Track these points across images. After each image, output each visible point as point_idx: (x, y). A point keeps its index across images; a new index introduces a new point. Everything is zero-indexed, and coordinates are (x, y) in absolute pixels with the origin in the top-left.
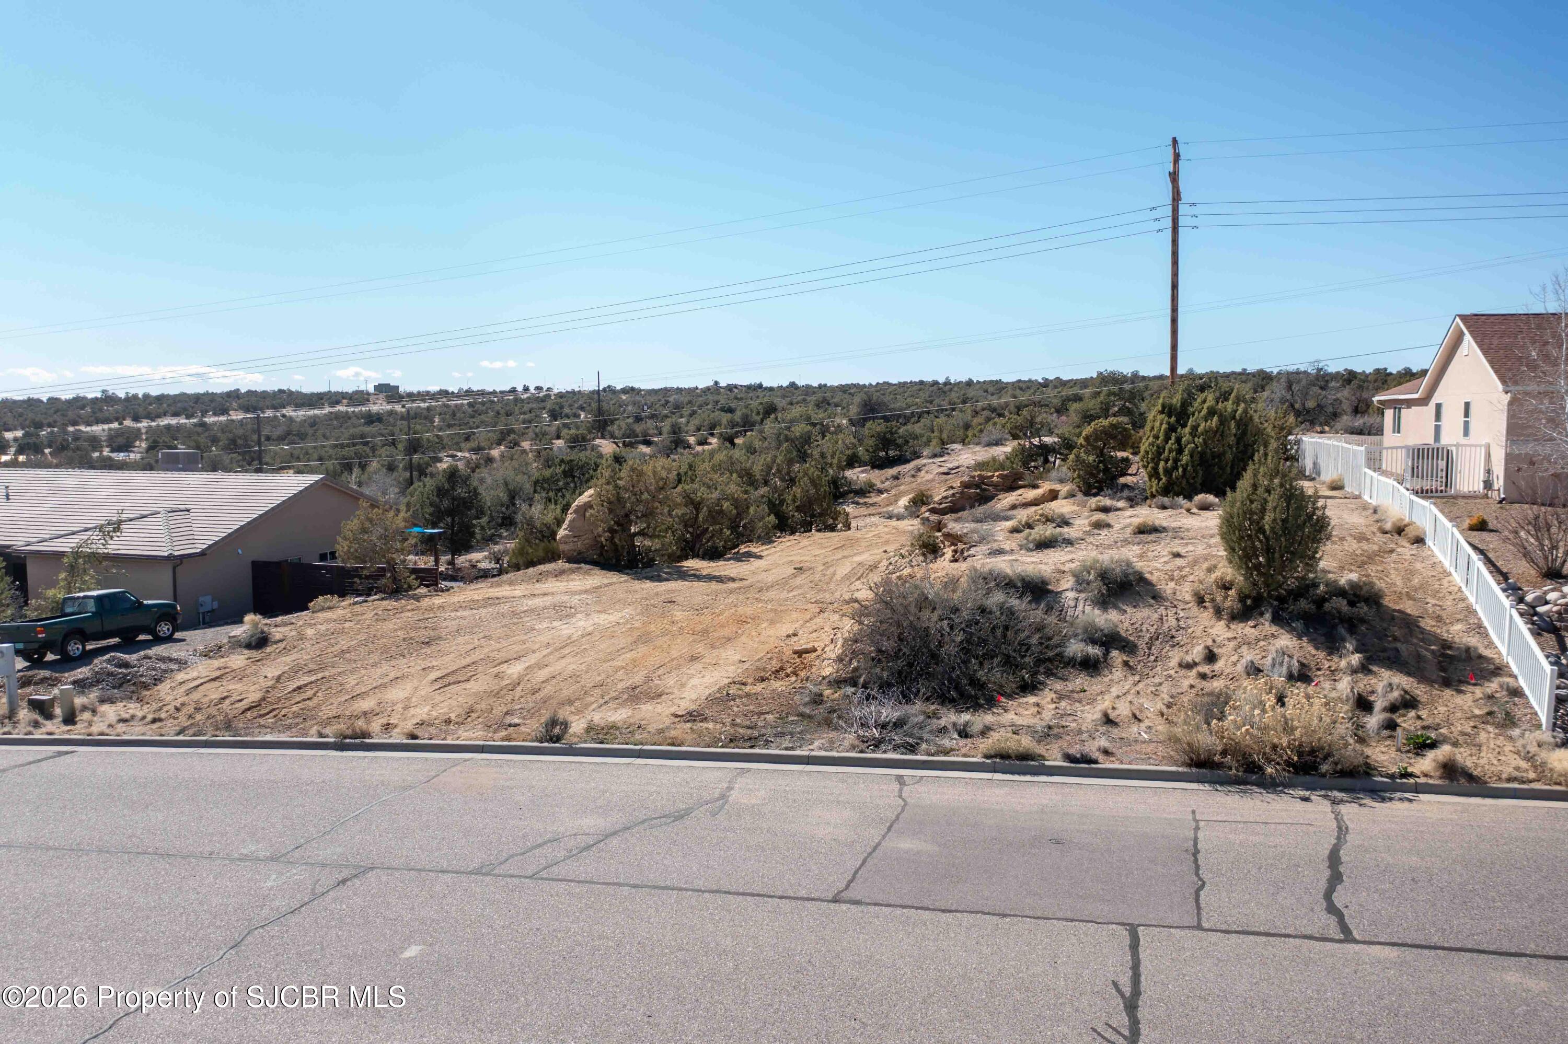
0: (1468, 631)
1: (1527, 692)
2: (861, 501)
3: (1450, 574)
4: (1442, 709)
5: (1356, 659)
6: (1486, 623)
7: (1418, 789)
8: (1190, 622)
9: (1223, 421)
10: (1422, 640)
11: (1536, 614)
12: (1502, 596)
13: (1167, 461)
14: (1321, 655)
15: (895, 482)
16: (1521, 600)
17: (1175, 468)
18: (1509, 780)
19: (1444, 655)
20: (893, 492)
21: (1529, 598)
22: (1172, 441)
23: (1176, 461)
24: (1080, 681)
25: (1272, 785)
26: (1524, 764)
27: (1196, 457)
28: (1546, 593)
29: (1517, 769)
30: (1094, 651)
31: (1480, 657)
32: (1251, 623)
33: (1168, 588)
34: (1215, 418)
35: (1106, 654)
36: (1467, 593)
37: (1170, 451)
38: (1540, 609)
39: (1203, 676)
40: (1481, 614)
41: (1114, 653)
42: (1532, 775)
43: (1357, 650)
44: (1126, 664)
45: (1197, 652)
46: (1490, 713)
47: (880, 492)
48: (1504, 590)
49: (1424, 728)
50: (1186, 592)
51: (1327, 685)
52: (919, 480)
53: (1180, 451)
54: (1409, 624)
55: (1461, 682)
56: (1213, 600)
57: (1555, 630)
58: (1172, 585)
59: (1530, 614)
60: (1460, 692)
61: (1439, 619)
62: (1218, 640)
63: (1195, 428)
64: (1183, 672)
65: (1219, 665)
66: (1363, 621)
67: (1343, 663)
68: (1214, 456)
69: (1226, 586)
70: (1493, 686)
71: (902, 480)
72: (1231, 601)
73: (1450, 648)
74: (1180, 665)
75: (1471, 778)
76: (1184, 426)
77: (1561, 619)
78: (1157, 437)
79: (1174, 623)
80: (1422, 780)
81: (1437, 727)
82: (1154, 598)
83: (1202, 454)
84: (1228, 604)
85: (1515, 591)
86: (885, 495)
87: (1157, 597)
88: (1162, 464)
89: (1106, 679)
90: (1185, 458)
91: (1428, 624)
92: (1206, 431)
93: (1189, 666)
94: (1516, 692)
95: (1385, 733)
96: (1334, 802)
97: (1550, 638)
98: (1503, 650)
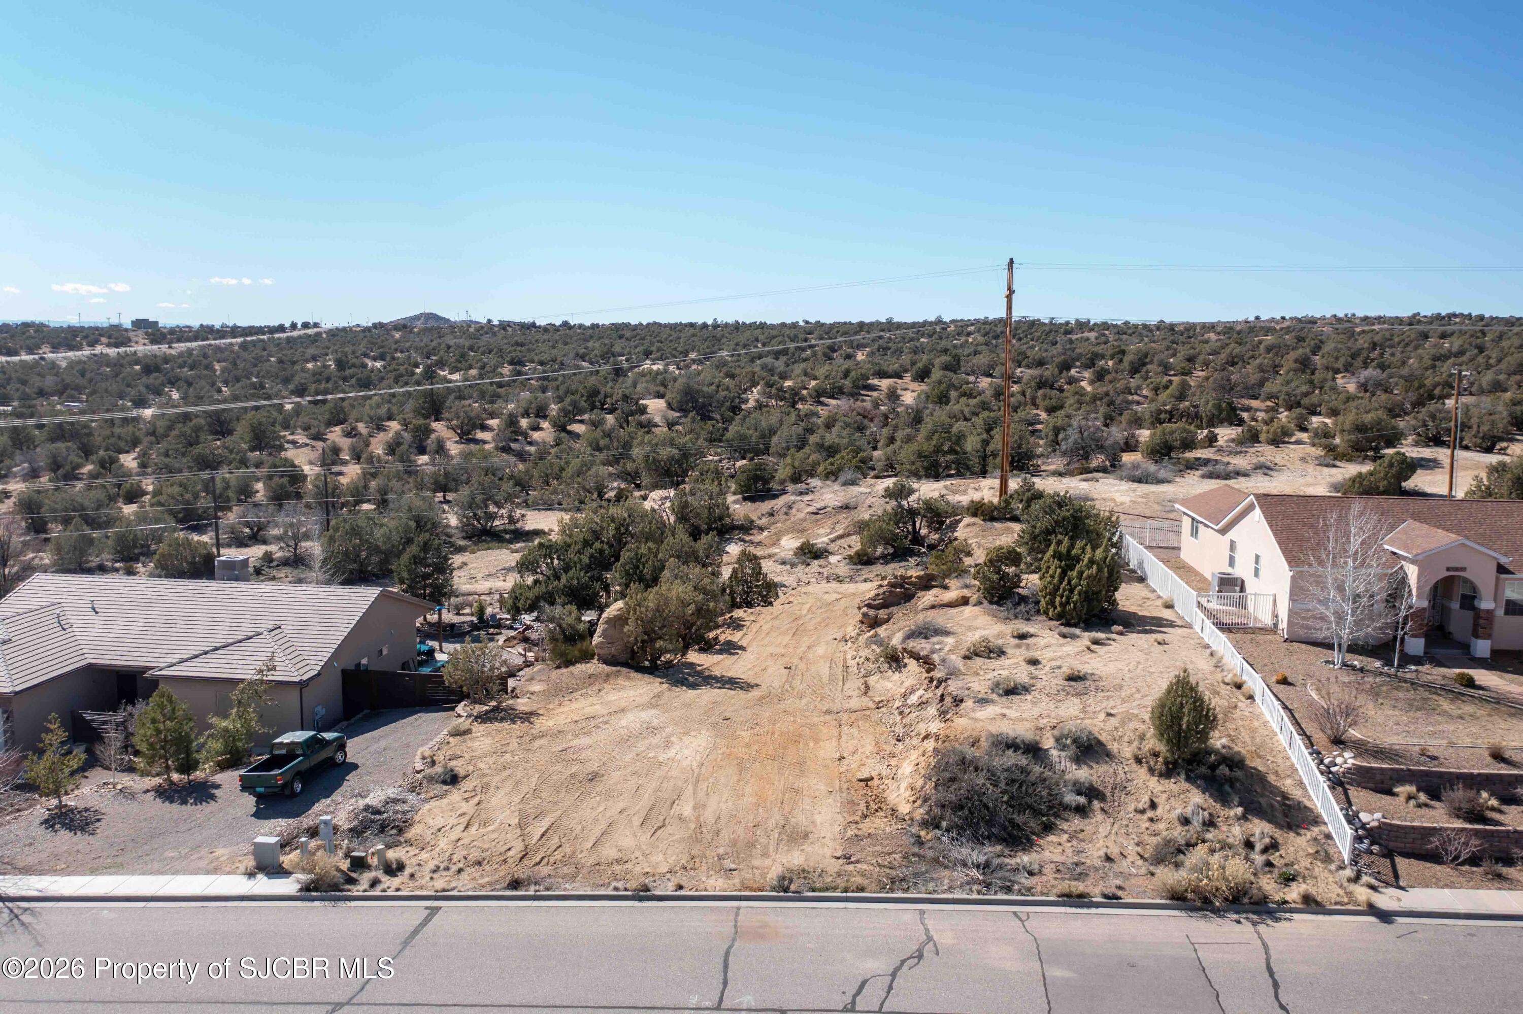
0: (1295, 785)
1: (1334, 836)
2: (747, 538)
3: (1276, 735)
4: (1292, 849)
5: (1240, 810)
6: (1305, 781)
7: (1292, 911)
8: (1133, 775)
9: (1100, 570)
10: (1271, 792)
11: (1330, 772)
12: (1309, 758)
13: (1062, 597)
14: (1218, 806)
15: (772, 519)
16: (1321, 762)
17: (1068, 603)
18: (1336, 903)
19: (1285, 804)
20: (772, 529)
21: (1326, 761)
22: (1065, 582)
23: (1068, 598)
24: (1076, 822)
25: (1217, 912)
26: (1341, 892)
27: (1083, 596)
28: (1335, 757)
29: (1338, 895)
30: (1082, 800)
31: (1306, 807)
32: (1173, 780)
33: (1114, 747)
34: (1095, 567)
35: (1090, 802)
36: (1289, 752)
37: (1064, 590)
38: (1334, 769)
39: (1151, 820)
40: (1301, 773)
41: (1095, 802)
42: (1346, 900)
43: (1240, 805)
44: (1102, 809)
45: (1145, 799)
46: (1317, 852)
47: (761, 529)
48: (1311, 754)
49: (1286, 865)
50: (1128, 752)
51: (1225, 828)
52: (793, 519)
53: (1071, 591)
54: (1260, 778)
55: (1298, 826)
56: (1147, 763)
57: (1341, 784)
58: (1116, 744)
59: (1327, 772)
60: (1298, 834)
61: (1276, 773)
62: (1155, 791)
63: (1081, 573)
64: (1139, 816)
65: (1159, 811)
66: (1237, 780)
67: (1232, 813)
68: (1094, 593)
69: (1156, 755)
70: (1316, 830)
71: (776, 518)
72: (1160, 766)
73: (1288, 799)
74: (1136, 811)
75: (1317, 903)
76: (1072, 569)
77: (1344, 777)
78: (1052, 577)
79: (1123, 775)
80: (1293, 905)
81: (1292, 864)
82: (1108, 755)
83: (1086, 592)
84: (1158, 767)
85: (1317, 754)
86: (766, 533)
87: (1109, 755)
88: (1058, 599)
89: (1093, 821)
90: (1075, 598)
91: (1271, 778)
92: (1089, 577)
93: (1143, 812)
94: (1328, 836)
95: (1267, 869)
96: (1255, 924)
97: (1339, 789)
98: (1319, 805)
